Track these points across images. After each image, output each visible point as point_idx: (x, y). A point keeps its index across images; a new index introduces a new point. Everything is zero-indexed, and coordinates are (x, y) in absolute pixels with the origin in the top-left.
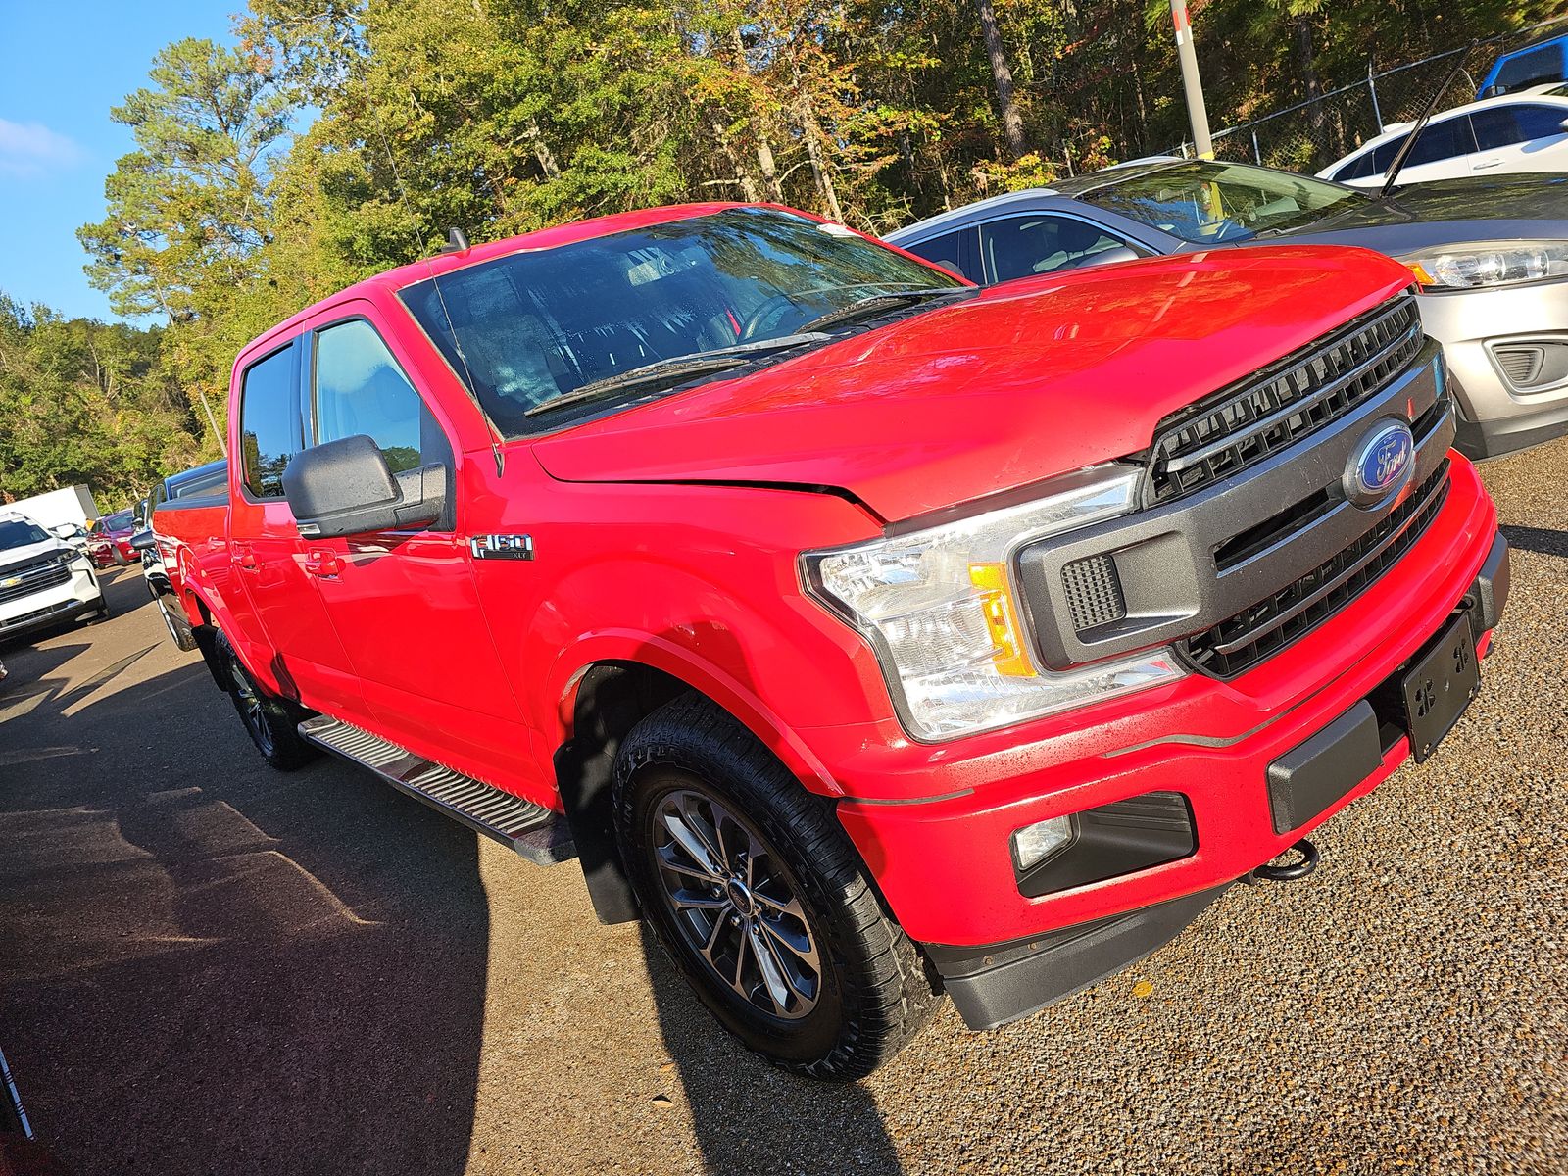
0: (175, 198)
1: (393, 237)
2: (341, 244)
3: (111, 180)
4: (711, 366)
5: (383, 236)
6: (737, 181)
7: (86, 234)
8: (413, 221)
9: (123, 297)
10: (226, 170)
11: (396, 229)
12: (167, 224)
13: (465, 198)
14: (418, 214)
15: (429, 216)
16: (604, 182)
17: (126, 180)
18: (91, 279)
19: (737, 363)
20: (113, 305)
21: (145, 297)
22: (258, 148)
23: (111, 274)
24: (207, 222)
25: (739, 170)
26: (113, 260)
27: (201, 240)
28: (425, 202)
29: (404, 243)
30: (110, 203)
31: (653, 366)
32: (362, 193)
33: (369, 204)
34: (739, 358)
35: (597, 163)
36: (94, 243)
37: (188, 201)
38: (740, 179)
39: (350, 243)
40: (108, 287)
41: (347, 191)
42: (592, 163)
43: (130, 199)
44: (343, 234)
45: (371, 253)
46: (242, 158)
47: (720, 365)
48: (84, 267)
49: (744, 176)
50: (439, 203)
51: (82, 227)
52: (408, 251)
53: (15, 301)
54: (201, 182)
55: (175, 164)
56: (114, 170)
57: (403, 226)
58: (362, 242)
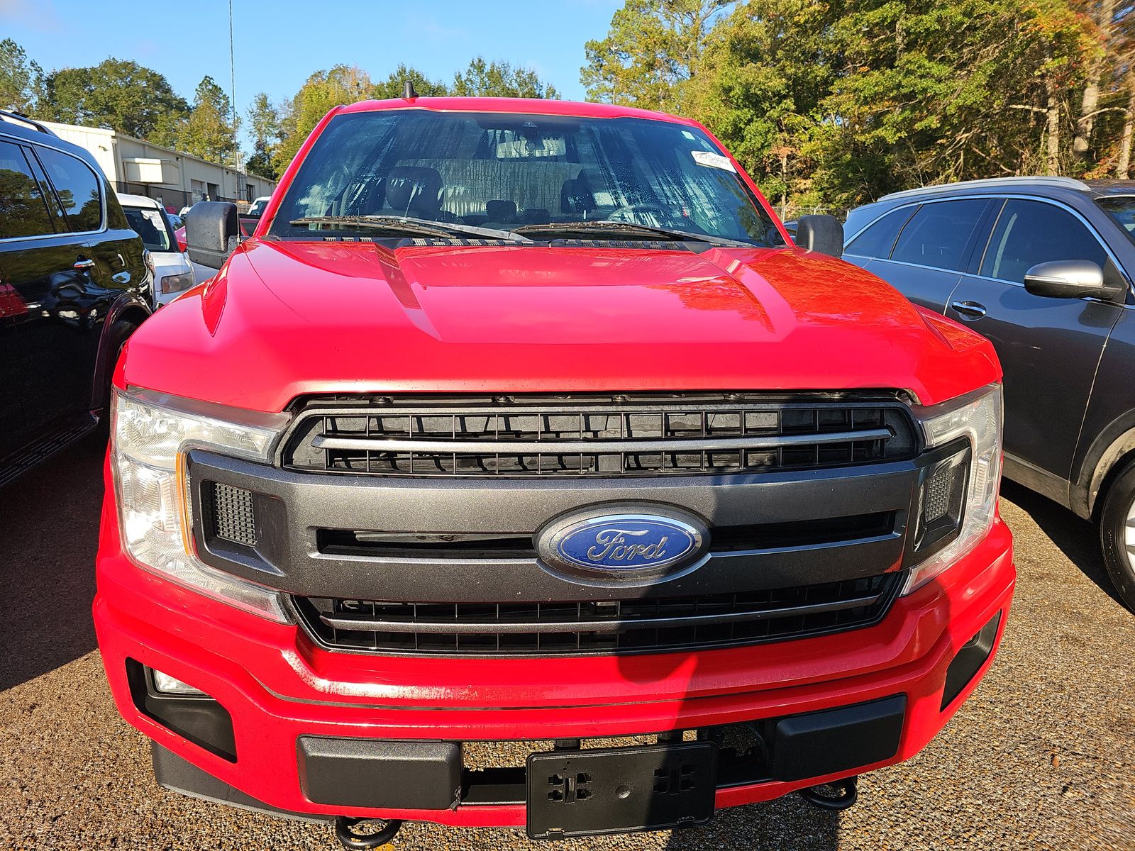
0: (646, 34)
1: (759, 93)
2: (724, 89)
3: (618, 13)
4: (426, 232)
5: (752, 91)
6: (1044, 111)
7: (591, 46)
8: (778, 84)
9: (594, 93)
10: (687, 20)
11: (763, 87)
12: (637, 50)
13: (821, 74)
14: (784, 79)
15: (790, 82)
16: (916, 85)
17: (627, 15)
18: (582, 77)
19: (446, 236)
20: (587, 97)
21: (606, 97)
22: (715, 10)
23: (594, 77)
24: (660, 55)
25: (1051, 102)
26: (599, 68)
27: (651, 66)
28: (790, 71)
29: (765, 98)
30: (611, 29)
31: (379, 217)
32: (755, 56)
33: (753, 65)
34: (450, 233)
35: (918, 68)
36: (592, 54)
37: (654, 37)
38: (1049, 109)
39: (730, 89)
40: (589, 84)
41: (745, 51)
42: (911, 67)
43: (623, 29)
44: (727, 83)
45: (740, 101)
46: (702, 14)
47: (432, 234)
48: (581, 68)
49: (1053, 108)
50: (800, 74)
51: (590, 42)
52: (766, 105)
53: (539, 80)
54: (666, 26)
55: (659, 10)
56: (622, 7)
57: (769, 86)
58: (738, 91)
